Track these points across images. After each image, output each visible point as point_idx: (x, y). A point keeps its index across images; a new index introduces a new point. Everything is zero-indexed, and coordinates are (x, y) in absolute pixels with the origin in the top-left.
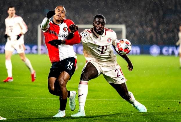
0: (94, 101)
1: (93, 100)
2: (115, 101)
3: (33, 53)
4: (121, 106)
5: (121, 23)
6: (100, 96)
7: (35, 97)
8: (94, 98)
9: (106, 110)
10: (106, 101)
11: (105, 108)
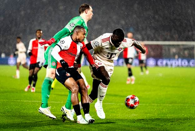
0: (172, 106)
1: (170, 105)
3: (119, 66)
4: (193, 110)
6: (176, 102)
7: (121, 103)
8: (171, 103)
9: (181, 113)
10: (181, 106)
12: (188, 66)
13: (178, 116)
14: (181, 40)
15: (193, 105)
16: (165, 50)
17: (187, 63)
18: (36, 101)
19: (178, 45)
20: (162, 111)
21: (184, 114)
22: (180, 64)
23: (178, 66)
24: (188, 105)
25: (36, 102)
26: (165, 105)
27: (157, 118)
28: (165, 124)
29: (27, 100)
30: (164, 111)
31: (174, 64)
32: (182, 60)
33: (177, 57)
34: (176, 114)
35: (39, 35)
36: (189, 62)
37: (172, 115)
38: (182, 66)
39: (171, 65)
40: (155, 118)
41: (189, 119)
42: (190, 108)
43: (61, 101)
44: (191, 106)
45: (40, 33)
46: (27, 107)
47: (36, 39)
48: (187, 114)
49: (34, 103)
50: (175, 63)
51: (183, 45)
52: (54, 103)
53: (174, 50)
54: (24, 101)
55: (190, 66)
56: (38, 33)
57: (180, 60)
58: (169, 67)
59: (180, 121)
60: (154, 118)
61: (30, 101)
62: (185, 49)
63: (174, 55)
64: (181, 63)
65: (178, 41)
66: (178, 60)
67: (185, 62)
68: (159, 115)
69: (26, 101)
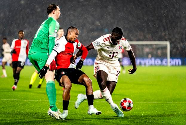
0: (145, 103)
1: (144, 103)
2: (162, 104)
4: (166, 107)
5: (166, 40)
6: (150, 100)
8: (144, 101)
9: (154, 111)
10: (154, 103)
11: (154, 109)
12: (162, 65)
13: (152, 114)
14: (155, 40)
15: (166, 102)
16: (139, 50)
17: (160, 62)
18: (16, 99)
19: (151, 45)
20: (136, 108)
21: (158, 111)
22: (153, 63)
23: (152, 65)
24: (161, 102)
25: (15, 101)
26: (139, 102)
27: (131, 115)
28: (139, 121)
29: (7, 98)
30: (138, 108)
31: (147, 63)
32: (155, 59)
33: (150, 56)
34: (150, 111)
35: (22, 36)
36: (162, 61)
37: (146, 112)
38: (155, 65)
39: (145, 64)
40: (130, 115)
41: (163, 116)
42: (163, 105)
43: (39, 100)
44: (165, 103)
45: (23, 34)
46: (6, 105)
47: (19, 39)
48: (160, 111)
49: (14, 101)
50: (149, 62)
51: (156, 45)
52: (33, 101)
53: (147, 50)
54: (4, 99)
55: (163, 65)
56: (21, 34)
57: (153, 59)
58: (143, 66)
59: (154, 118)
60: (128, 115)
61: (10, 100)
62: (158, 49)
63: (148, 54)
64: (155, 62)
65: (150, 41)
66: (151, 59)
67: (158, 61)
68: (133, 112)
69: (6, 100)
